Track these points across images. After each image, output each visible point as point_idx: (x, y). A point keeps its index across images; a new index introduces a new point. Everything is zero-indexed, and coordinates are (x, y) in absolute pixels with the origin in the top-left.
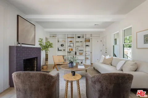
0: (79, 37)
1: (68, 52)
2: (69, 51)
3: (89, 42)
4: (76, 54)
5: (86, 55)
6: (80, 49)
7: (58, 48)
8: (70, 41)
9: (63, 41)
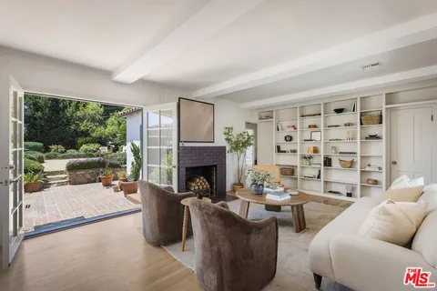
0: (339, 111)
1: (305, 158)
2: (306, 153)
3: (381, 123)
4: (328, 162)
5: (367, 169)
6: (343, 148)
7: (278, 147)
8: (310, 127)
9: (289, 127)
